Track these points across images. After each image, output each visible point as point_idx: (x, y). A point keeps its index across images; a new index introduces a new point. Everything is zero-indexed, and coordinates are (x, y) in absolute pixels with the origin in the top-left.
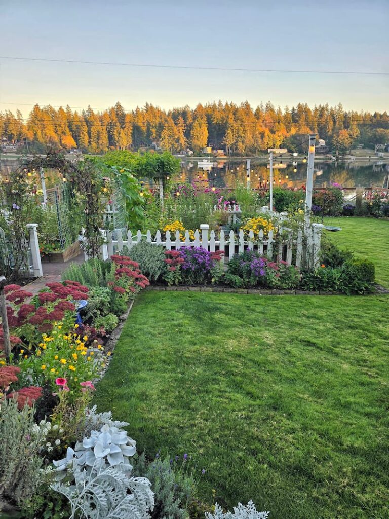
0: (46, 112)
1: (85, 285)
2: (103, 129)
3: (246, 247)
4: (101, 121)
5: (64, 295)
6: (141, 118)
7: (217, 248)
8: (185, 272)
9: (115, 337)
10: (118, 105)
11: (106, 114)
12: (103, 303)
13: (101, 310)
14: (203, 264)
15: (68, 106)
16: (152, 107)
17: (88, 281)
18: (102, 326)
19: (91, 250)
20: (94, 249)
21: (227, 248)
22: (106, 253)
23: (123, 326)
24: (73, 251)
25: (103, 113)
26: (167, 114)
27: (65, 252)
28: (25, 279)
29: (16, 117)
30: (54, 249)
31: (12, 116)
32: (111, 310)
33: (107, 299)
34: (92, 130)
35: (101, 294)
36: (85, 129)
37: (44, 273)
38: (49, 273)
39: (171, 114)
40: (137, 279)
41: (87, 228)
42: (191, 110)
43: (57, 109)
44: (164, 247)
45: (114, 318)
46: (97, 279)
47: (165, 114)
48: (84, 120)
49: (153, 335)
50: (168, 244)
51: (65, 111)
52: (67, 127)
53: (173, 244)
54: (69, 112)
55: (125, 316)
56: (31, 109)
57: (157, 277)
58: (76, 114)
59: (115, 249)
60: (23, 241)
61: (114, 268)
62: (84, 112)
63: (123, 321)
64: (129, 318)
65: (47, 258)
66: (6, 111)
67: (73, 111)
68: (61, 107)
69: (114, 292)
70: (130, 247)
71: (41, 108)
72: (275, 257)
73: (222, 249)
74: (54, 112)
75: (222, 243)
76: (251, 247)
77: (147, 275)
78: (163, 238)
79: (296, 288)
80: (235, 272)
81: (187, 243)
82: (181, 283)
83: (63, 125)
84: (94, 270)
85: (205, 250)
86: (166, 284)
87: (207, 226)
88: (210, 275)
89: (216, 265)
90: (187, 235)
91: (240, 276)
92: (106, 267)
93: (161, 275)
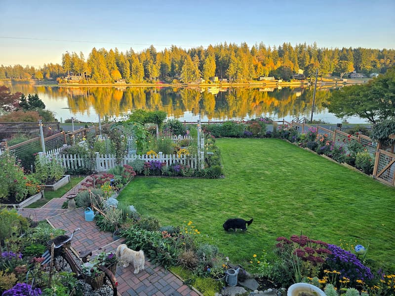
0: (101, 53)
1: (113, 175)
2: (140, 65)
3: (176, 161)
4: (139, 59)
5: (107, 177)
6: (168, 56)
7: (165, 161)
8: (151, 170)
9: (121, 190)
10: (152, 47)
11: (143, 53)
12: (119, 181)
13: (119, 183)
14: (158, 167)
15: (116, 48)
16: (176, 48)
17: (115, 173)
18: (118, 187)
21: (169, 161)
26: (187, 52)
29: (79, 57)
31: (77, 56)
32: (122, 183)
33: (121, 179)
34: (133, 65)
35: (118, 178)
36: (128, 64)
39: (190, 52)
40: (132, 173)
43: (108, 51)
44: (145, 161)
45: (122, 185)
46: (118, 172)
47: (186, 52)
48: (127, 58)
50: (147, 160)
51: (114, 52)
52: (115, 64)
53: (149, 159)
54: (117, 52)
57: (140, 172)
58: (122, 53)
61: (124, 169)
62: (127, 52)
63: (125, 186)
64: (127, 185)
67: (120, 53)
68: (111, 49)
69: (123, 177)
70: (133, 161)
71: (97, 50)
72: (186, 164)
73: (167, 161)
74: (106, 53)
75: (167, 159)
76: (178, 161)
77: (136, 171)
78: (145, 158)
79: (192, 176)
80: (171, 170)
81: (154, 159)
82: (150, 175)
83: (112, 62)
84: (117, 170)
85: (161, 162)
86: (144, 175)
87: (162, 153)
88: (161, 172)
89: (163, 168)
90: (154, 156)
91: (172, 172)
92: (121, 169)
93: (142, 172)
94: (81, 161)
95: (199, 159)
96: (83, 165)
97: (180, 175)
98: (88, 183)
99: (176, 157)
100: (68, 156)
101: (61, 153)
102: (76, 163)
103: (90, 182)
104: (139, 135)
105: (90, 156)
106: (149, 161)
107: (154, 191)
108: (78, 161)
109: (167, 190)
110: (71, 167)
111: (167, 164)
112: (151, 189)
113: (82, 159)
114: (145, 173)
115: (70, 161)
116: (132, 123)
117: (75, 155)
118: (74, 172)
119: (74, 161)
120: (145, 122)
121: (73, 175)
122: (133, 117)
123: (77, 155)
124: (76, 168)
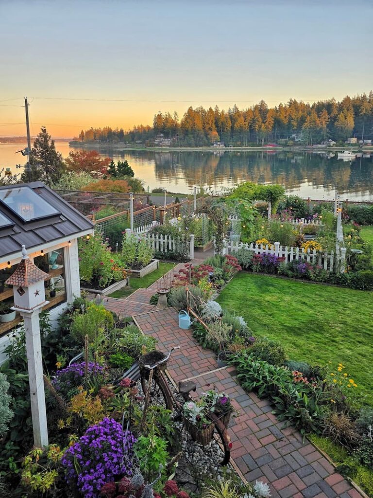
0: (197, 113)
1: (213, 267)
2: (245, 124)
3: (300, 256)
4: (244, 117)
5: (205, 270)
6: (283, 112)
7: (283, 255)
8: (263, 266)
9: (222, 288)
11: (250, 110)
12: (219, 275)
13: (219, 278)
14: (272, 263)
15: (216, 106)
17: (214, 265)
18: (218, 283)
19: (217, 250)
20: (219, 250)
21: (289, 256)
22: (224, 252)
23: (226, 285)
24: (209, 246)
25: (247, 110)
26: (311, 106)
27: (204, 246)
28: (186, 260)
29: (173, 118)
30: (199, 245)
31: (170, 117)
32: (222, 278)
33: (221, 273)
34: (235, 125)
35: (218, 271)
36: (229, 124)
37: (194, 258)
38: (197, 258)
39: (315, 107)
40: (236, 267)
41: (217, 240)
42: (337, 102)
43: (207, 109)
44: (254, 252)
45: (223, 282)
46: (218, 264)
47: (309, 106)
48: (229, 117)
49: (238, 290)
50: (257, 250)
51: (214, 110)
52: (213, 124)
53: (259, 250)
54: (217, 111)
55: (228, 282)
56: (186, 110)
57: (247, 266)
58: (223, 112)
59: (230, 250)
60: (188, 242)
61: (226, 260)
62: (230, 110)
63: (227, 283)
64: (230, 282)
65: (196, 249)
66: (166, 113)
67: (220, 111)
68: (211, 107)
69: (225, 271)
70: (236, 250)
71: (194, 109)
72: (317, 263)
73: (286, 256)
74: (204, 111)
75: (286, 253)
76: (303, 257)
77: (242, 265)
78: (254, 247)
79: (325, 282)
80: (291, 269)
81: (267, 251)
82: (260, 271)
83: (210, 122)
84: (217, 261)
85: (277, 255)
86: (252, 270)
87: (279, 243)
88: (276, 270)
89: (281, 264)
90: (267, 247)
91: (293, 271)
92: (222, 260)
93: (249, 266)
94: (172, 244)
95: (338, 258)
96: (174, 248)
97: (306, 277)
98: (182, 275)
99: (300, 251)
100: (157, 236)
101: (151, 232)
102: (166, 245)
103: (184, 273)
104: (245, 216)
105: (183, 238)
106: (259, 253)
107: (268, 298)
108: (168, 243)
109: (287, 298)
110: (160, 249)
111: (287, 259)
112: (263, 292)
113: (173, 241)
114: (254, 267)
115: (160, 242)
116: (237, 200)
117: (166, 236)
118: (162, 256)
119: (164, 242)
120: (254, 198)
121: (162, 259)
122: (238, 192)
123: (168, 237)
124: (166, 251)
